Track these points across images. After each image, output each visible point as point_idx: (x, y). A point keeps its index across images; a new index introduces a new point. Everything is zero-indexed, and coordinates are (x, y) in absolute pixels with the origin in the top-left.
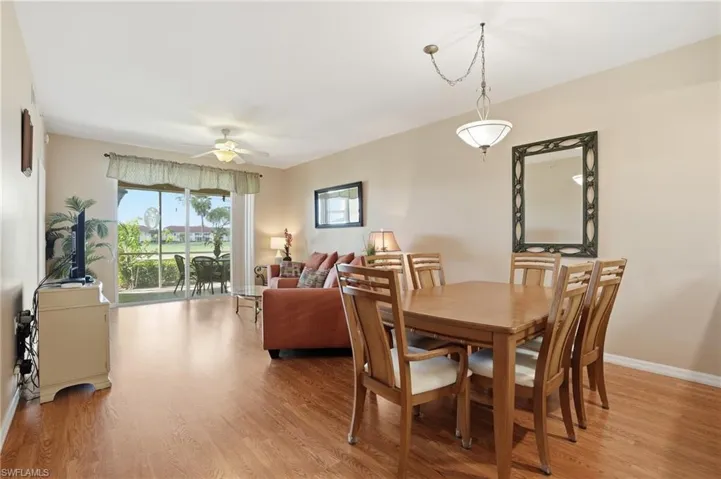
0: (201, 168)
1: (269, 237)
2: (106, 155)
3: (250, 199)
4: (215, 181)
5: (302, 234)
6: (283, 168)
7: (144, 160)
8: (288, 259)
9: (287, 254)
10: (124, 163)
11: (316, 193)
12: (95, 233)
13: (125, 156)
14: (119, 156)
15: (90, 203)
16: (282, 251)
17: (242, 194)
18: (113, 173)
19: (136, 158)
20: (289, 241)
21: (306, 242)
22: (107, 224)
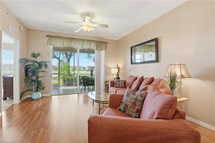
0: (83, 40)
1: (110, 69)
2: (47, 36)
3: (103, 52)
4: (89, 45)
5: (125, 67)
6: (117, 40)
7: (61, 37)
8: (118, 78)
9: (118, 76)
10: (53, 39)
11: (131, 48)
12: (43, 67)
13: (54, 36)
14: (51, 36)
15: (39, 54)
16: (116, 75)
17: (100, 51)
18: (49, 43)
19: (58, 37)
20: (119, 70)
21: (126, 70)
22: (47, 63)
